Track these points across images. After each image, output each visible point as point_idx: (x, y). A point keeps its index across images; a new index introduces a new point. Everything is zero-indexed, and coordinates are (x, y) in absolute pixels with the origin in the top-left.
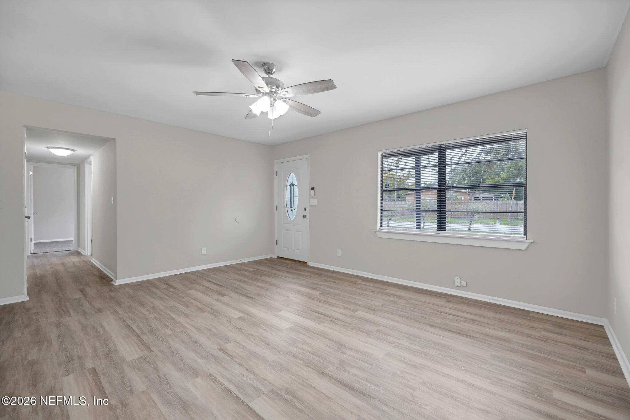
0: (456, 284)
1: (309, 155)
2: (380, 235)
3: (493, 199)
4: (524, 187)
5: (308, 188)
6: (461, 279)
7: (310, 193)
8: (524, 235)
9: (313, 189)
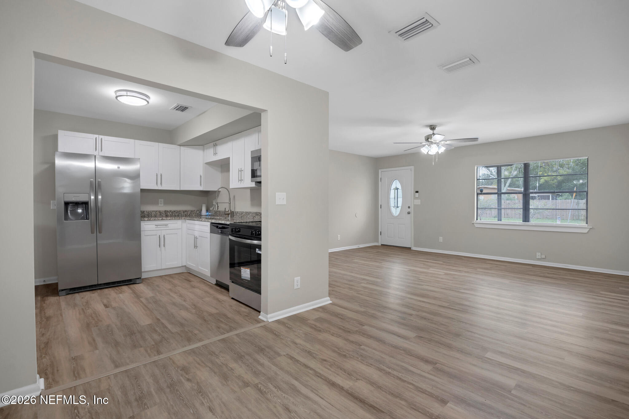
0: (538, 257)
1: (413, 167)
2: (476, 226)
3: (551, 200)
4: (587, 193)
5: (413, 191)
6: (541, 254)
7: (414, 195)
8: (586, 224)
9: (417, 192)
